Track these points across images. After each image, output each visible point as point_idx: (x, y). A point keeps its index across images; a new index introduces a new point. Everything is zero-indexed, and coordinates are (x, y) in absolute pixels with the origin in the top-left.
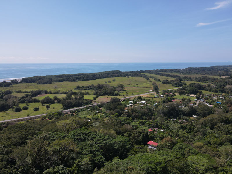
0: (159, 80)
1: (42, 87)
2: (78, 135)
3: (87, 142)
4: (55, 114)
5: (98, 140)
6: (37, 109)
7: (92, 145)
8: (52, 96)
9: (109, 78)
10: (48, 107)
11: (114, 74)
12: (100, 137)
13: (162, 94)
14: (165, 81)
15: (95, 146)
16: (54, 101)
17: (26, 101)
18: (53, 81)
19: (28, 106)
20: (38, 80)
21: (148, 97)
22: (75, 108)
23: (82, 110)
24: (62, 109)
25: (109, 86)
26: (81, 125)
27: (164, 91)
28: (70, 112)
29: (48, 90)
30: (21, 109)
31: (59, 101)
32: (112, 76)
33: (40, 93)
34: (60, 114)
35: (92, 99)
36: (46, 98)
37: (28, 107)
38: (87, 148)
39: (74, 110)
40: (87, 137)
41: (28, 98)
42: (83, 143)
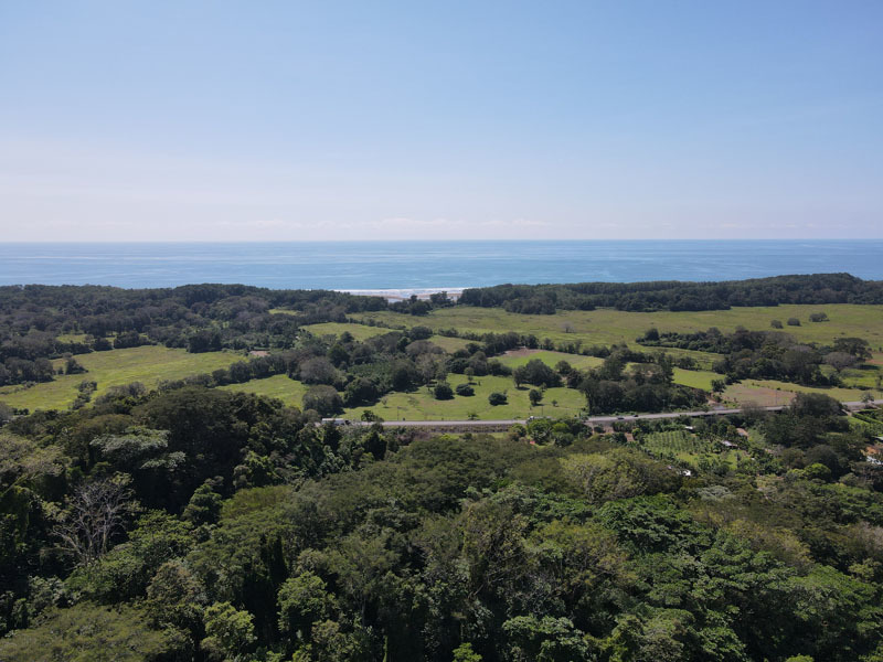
1: (522, 325)
2: (638, 523)
3: (669, 559)
4: (558, 424)
5: (722, 563)
6: (498, 400)
7: (690, 574)
8: (551, 360)
9: (793, 306)
10: (536, 398)
11: (817, 288)
12: (731, 552)
15: (707, 583)
16: (559, 378)
17: (467, 366)
18: (560, 306)
19: (474, 384)
20: (512, 298)
22: (633, 414)
23: (662, 426)
24: (584, 410)
25: (790, 341)
26: (651, 486)
29: (542, 338)
30: (451, 393)
31: (576, 381)
32: (809, 299)
33: (512, 343)
34: (576, 428)
35: (708, 387)
36: (531, 362)
37: (472, 387)
38: (670, 582)
39: (629, 422)
40: (672, 537)
41: (474, 359)
42: (656, 556)
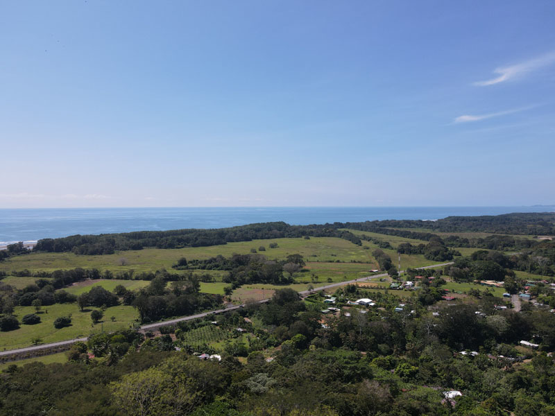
0: (387, 246)
1: (87, 263)
4: (115, 337)
6: (63, 323)
8: (109, 286)
9: (260, 240)
10: (97, 317)
11: (270, 230)
13: (409, 280)
14: (405, 248)
16: (116, 299)
17: (36, 298)
18: (117, 248)
19: (42, 313)
20: (80, 244)
21: (372, 288)
22: (174, 319)
23: (196, 324)
24: (137, 321)
27: (411, 271)
28: (162, 330)
29: (103, 271)
30: (17, 323)
31: (130, 299)
32: (267, 236)
33: (79, 276)
34: (130, 337)
35: (222, 293)
36: (93, 289)
37: (39, 315)
39: (172, 324)
41: (42, 292)
